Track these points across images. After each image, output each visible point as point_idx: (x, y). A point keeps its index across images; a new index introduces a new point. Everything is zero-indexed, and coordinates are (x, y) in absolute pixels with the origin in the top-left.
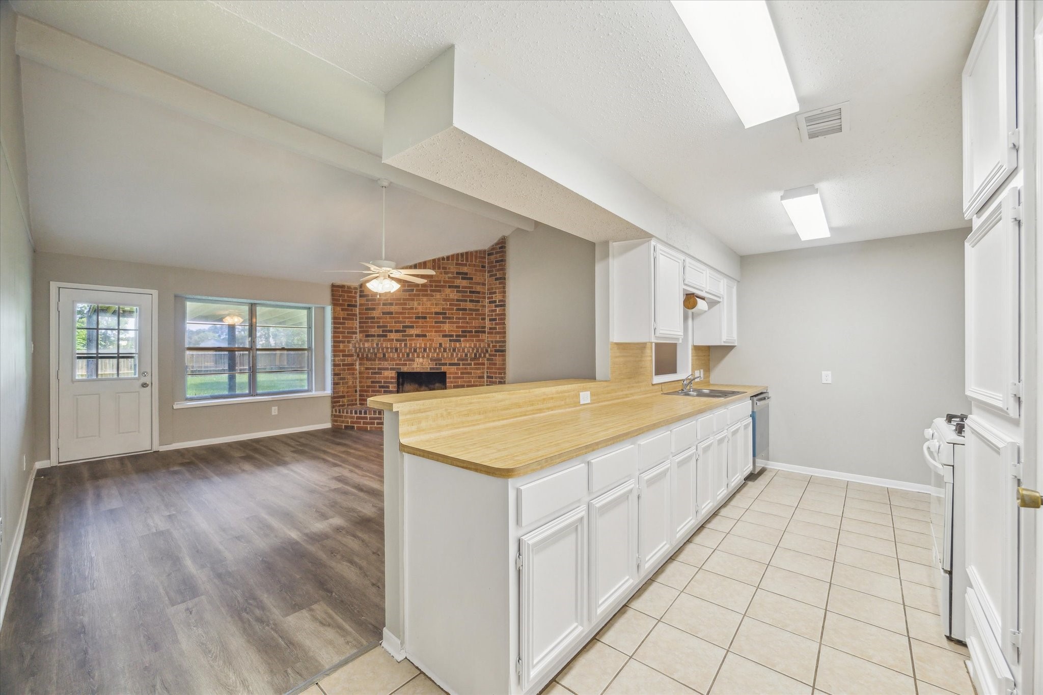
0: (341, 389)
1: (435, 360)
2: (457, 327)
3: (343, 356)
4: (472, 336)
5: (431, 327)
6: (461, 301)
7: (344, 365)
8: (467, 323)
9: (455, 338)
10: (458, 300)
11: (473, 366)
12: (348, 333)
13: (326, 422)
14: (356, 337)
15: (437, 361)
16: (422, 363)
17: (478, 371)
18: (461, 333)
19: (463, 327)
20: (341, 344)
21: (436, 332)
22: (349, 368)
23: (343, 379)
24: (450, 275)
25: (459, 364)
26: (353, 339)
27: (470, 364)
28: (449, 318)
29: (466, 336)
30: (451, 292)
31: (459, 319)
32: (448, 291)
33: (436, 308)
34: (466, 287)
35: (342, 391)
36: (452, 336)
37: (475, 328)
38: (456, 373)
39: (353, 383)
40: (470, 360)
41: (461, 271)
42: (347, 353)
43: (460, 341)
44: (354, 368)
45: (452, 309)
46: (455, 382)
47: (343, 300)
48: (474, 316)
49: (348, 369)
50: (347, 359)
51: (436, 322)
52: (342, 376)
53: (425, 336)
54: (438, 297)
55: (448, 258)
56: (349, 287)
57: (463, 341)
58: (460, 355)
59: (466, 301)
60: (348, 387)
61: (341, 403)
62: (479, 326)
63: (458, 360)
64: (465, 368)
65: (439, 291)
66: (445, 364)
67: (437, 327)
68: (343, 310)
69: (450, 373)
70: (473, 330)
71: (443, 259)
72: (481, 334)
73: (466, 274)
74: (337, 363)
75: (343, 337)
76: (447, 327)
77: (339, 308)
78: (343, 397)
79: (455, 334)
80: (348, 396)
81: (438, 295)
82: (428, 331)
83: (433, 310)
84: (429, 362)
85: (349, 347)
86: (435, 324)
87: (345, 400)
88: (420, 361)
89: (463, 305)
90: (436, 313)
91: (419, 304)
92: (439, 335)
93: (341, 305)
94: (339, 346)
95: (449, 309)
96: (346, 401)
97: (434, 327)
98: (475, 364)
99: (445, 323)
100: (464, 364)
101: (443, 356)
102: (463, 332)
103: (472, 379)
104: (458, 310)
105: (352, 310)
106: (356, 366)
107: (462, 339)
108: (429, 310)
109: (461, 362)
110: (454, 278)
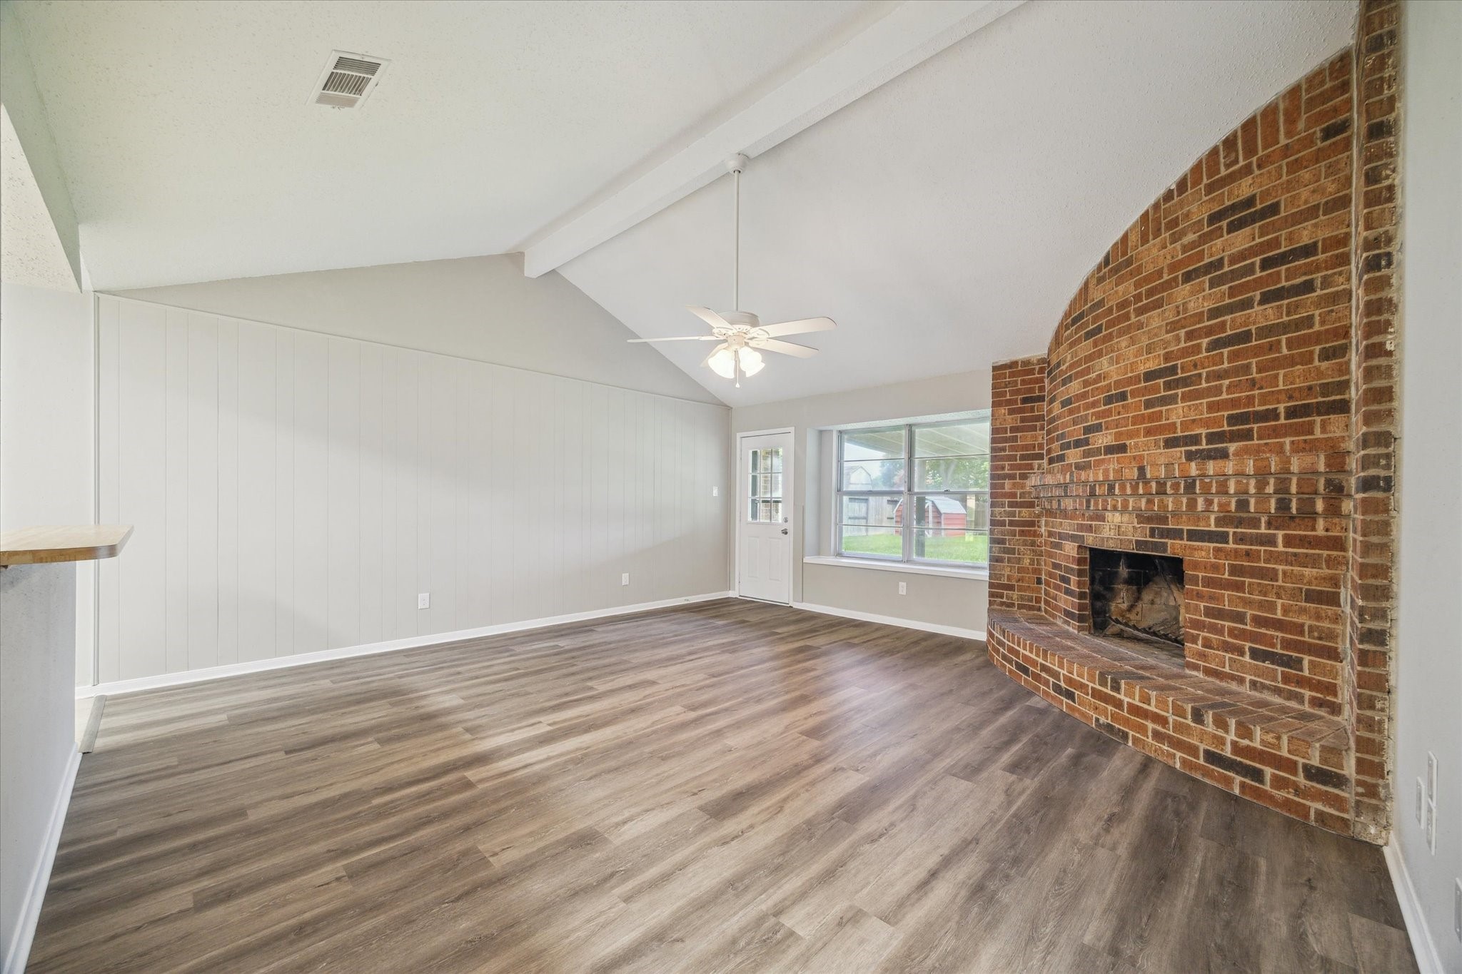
0: (1007, 572)
1: (1149, 520)
2: (1212, 407)
3: (1011, 505)
4: (1276, 432)
5: (1136, 421)
6: (1230, 309)
7: (1012, 523)
8: (1253, 384)
9: (1204, 446)
10: (1215, 313)
11: (1281, 548)
12: (1023, 457)
13: (980, 630)
14: (1040, 466)
15: (1154, 520)
16: (1119, 526)
17: (1307, 572)
18: (1226, 428)
19: (1234, 403)
20: (1007, 481)
21: (1148, 432)
22: (1023, 531)
23: (1012, 551)
24: (1191, 237)
25: (1223, 538)
26: (1032, 469)
27: (1271, 541)
28: (1185, 382)
29: (1247, 435)
30: (1192, 293)
31: (1219, 376)
32: (1182, 292)
33: (1148, 359)
34: (1242, 256)
35: (1008, 575)
36: (1195, 440)
37: (1291, 398)
38: (1216, 568)
39: (1032, 561)
40: (1269, 525)
41: (1228, 203)
42: (1018, 500)
43: (1224, 455)
44: (1035, 531)
45: (1196, 350)
46: (1212, 598)
47: (1013, 393)
48: (1285, 351)
49: (1022, 533)
50: (1020, 512)
51: (1149, 404)
52: (1007, 546)
53: (1122, 448)
54: (1156, 323)
55: (1182, 185)
56: (1026, 363)
57: (1237, 454)
58: (1220, 505)
59: (1247, 304)
60: (1020, 570)
61: (1004, 600)
62: (1310, 388)
63: (1219, 522)
64: (1248, 553)
65: (1158, 305)
66: (1177, 534)
67: (1151, 418)
68: (1011, 412)
69: (1196, 566)
70: (1282, 408)
71: (1168, 196)
72: (1318, 419)
73: (1250, 202)
74: (998, 518)
75: (1012, 467)
76: (1177, 413)
77: (1003, 410)
78: (1011, 588)
79: (1204, 431)
80: (1021, 589)
81: (1155, 320)
82: (1131, 435)
83: (1142, 369)
84: (1136, 524)
85: (1023, 486)
86: (1146, 408)
87: (1015, 594)
88: (1115, 521)
89: (1232, 323)
90: (1150, 376)
91: (1111, 362)
92: (1156, 442)
93: (1009, 402)
94: (1003, 486)
95: (1185, 352)
96: (1015, 597)
97: (1142, 419)
98: (1288, 541)
99: (1172, 400)
100: (1240, 539)
101: (1163, 506)
102: (1233, 420)
103: (1279, 597)
104: (1215, 345)
105: (1032, 410)
106: (1039, 527)
107: (1232, 447)
108: (1132, 371)
109: (1231, 531)
110: (1205, 239)
